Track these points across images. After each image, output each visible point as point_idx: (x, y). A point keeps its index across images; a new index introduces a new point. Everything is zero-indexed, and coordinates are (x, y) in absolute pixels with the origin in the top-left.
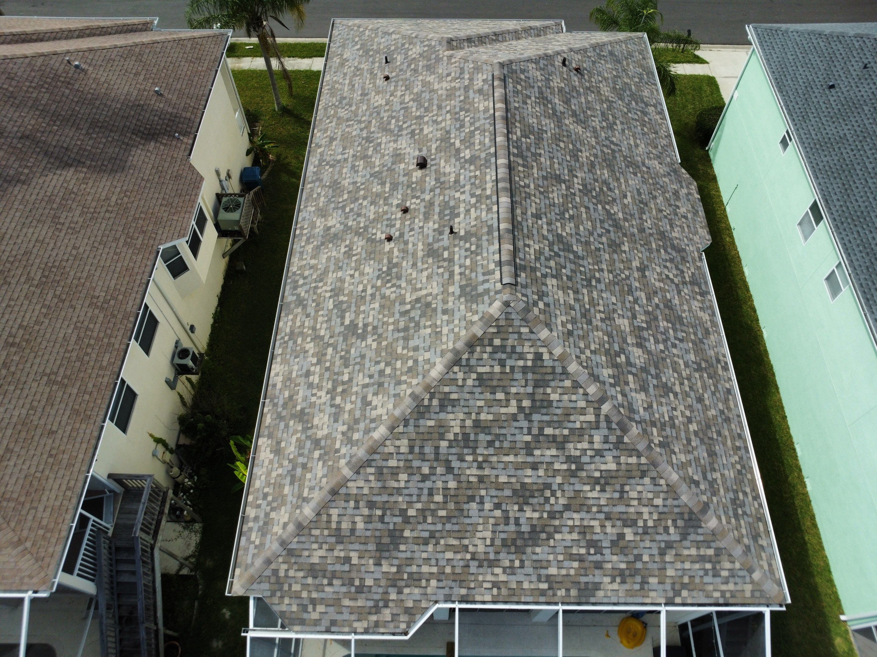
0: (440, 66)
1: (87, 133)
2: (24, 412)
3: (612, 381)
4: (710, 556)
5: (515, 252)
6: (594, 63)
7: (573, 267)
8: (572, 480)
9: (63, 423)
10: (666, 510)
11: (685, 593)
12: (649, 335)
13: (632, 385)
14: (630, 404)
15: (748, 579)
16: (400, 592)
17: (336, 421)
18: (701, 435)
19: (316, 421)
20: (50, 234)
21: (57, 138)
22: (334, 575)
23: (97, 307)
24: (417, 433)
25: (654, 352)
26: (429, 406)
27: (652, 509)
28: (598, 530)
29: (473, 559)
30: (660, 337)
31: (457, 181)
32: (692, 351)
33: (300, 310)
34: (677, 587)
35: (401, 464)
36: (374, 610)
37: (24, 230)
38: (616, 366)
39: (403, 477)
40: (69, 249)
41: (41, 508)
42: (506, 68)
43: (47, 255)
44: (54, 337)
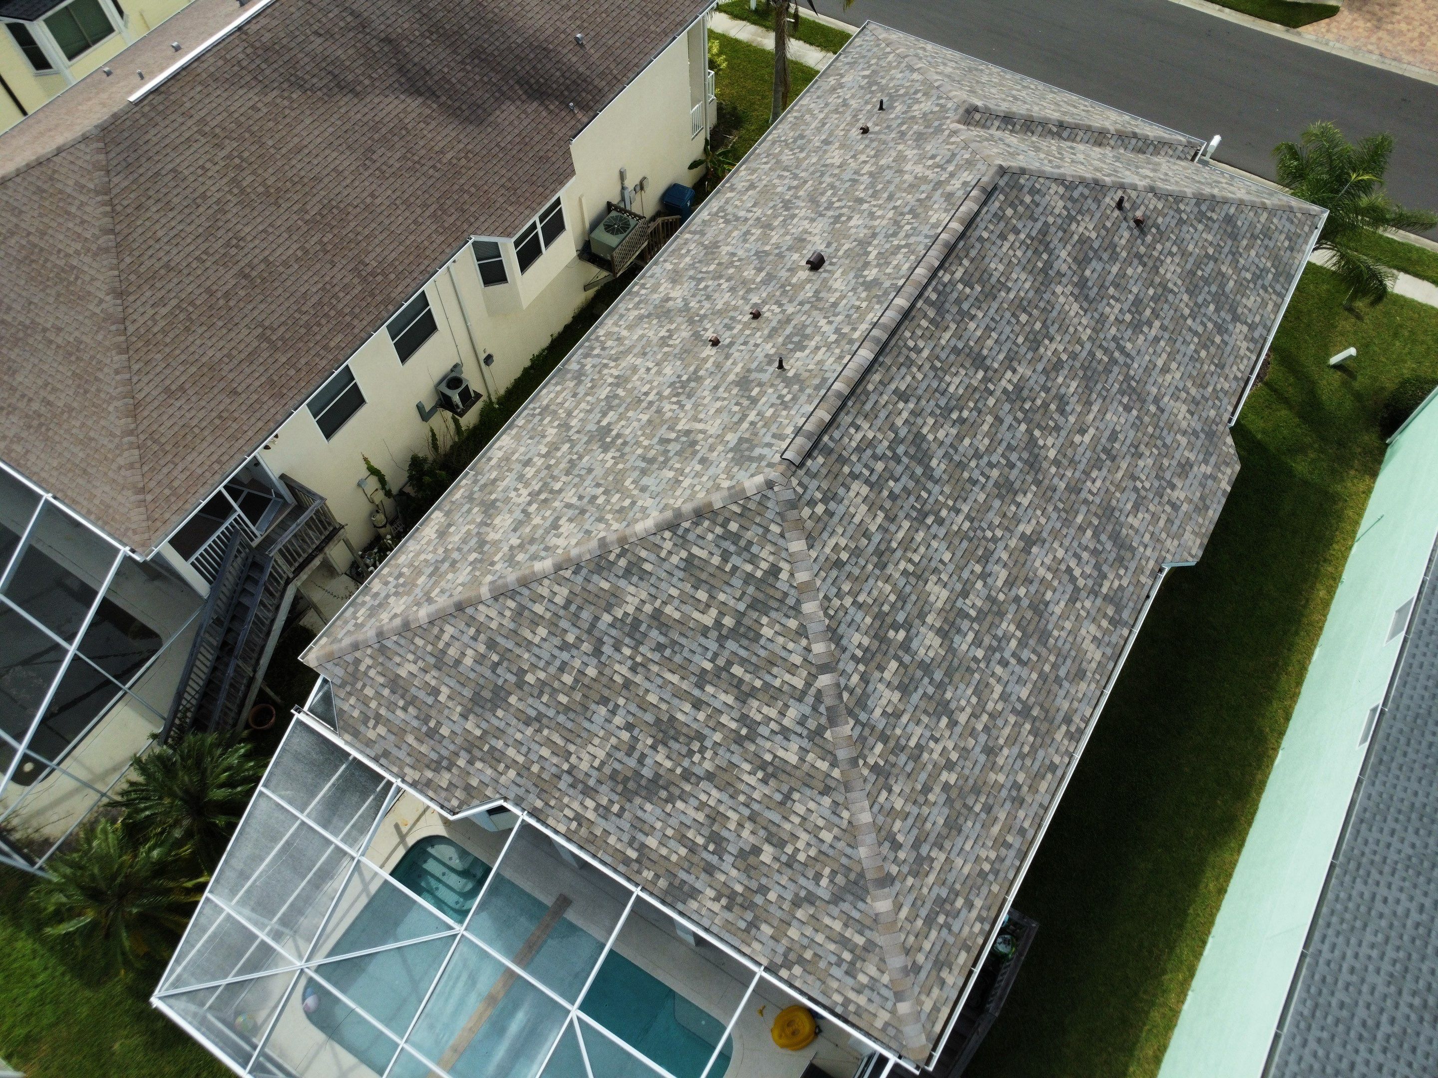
0: (933, 142)
1: (462, 62)
2: (219, 355)
3: (859, 653)
4: (856, 945)
5: (827, 427)
6: (1181, 222)
7: (911, 484)
8: (734, 747)
9: (252, 388)
10: (831, 852)
11: (797, 970)
12: (971, 628)
13: (887, 675)
14: (865, 695)
15: (889, 1005)
16: (471, 762)
17: (515, 530)
18: (954, 794)
19: (497, 521)
20: (353, 168)
21: (424, 54)
22: (413, 701)
23: (359, 275)
24: (584, 589)
25: (960, 654)
26: (613, 563)
27: (813, 841)
28: (732, 826)
29: (569, 772)
30: (987, 640)
31: (835, 305)
32: (1029, 686)
33: (571, 384)
34: (792, 957)
35: (548, 615)
36: (433, 766)
37: (327, 152)
38: (880, 637)
39: (542, 632)
40: (366, 194)
41: (180, 467)
42: (1006, 178)
43: (336, 191)
44: (294, 288)
